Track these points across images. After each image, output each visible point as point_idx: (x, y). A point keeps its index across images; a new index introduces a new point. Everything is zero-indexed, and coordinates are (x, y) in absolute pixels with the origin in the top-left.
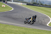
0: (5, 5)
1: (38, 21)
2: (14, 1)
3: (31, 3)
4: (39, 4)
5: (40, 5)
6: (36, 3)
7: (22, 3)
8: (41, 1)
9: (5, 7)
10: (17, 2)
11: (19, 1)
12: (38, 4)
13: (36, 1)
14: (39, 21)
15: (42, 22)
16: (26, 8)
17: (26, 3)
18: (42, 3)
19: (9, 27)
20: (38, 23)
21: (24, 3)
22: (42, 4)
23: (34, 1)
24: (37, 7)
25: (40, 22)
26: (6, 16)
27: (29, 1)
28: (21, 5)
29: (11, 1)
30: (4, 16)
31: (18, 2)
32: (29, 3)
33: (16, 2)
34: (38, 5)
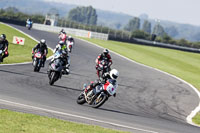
0: (23, 39)
1: (150, 103)
2: (58, 24)
3: (126, 32)
4: (158, 38)
5: (159, 41)
6: (146, 33)
8: (164, 27)
9: (22, 43)
10: (72, 27)
11: (80, 24)
12: (153, 39)
14: (154, 105)
15: (166, 107)
17: (105, 32)
18: (169, 35)
19: (39, 124)
20: (151, 111)
21: (98, 31)
22: (167, 39)
26: (28, 80)
27: (119, 26)
28: (88, 39)
29: (48, 23)
30: (21, 82)
31: (77, 28)
32: (119, 33)
33: (68, 27)
34: (154, 43)
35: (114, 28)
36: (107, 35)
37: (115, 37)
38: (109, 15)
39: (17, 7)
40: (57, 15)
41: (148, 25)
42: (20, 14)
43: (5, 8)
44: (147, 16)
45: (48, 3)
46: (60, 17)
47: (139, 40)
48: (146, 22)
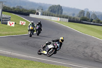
0: (25, 22)
1: (90, 54)
2: (43, 14)
3: (78, 18)
4: (94, 20)
5: (94, 22)
6: (88, 18)
7: (60, 17)
8: (97, 15)
10: (50, 16)
11: (54, 14)
12: (91, 21)
13: (87, 14)
14: (92, 55)
15: (98, 56)
16: (66, 28)
17: (67, 18)
18: (100, 19)
19: (33, 66)
20: (91, 58)
21: (63, 17)
22: (99, 21)
23: (84, 15)
24: (90, 26)
25: (95, 56)
26: (27, 43)
27: (74, 14)
28: (58, 22)
29: (38, 14)
30: (24, 44)
31: (52, 16)
32: (74, 18)
33: (47, 15)
34: (92, 23)
35: (71, 16)
36: (68, 19)
37: (72, 21)
38: (69, 9)
39: (22, 6)
40: (42, 10)
41: (89, 14)
42: (23, 9)
43: (15, 6)
44: (88, 9)
45: (38, 4)
46: (44, 11)
47: (84, 22)
48: (88, 12)
